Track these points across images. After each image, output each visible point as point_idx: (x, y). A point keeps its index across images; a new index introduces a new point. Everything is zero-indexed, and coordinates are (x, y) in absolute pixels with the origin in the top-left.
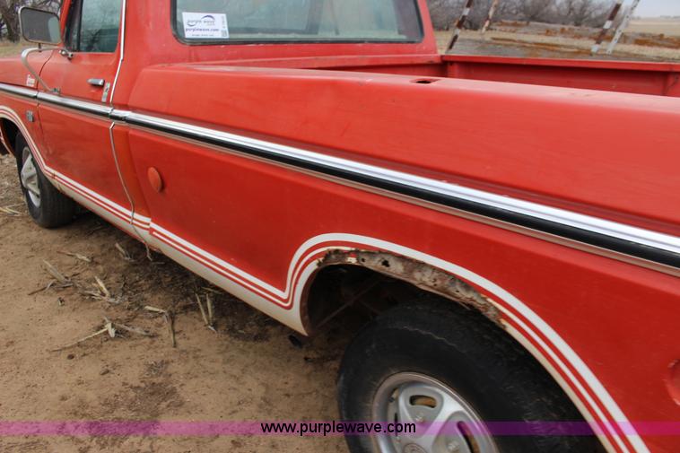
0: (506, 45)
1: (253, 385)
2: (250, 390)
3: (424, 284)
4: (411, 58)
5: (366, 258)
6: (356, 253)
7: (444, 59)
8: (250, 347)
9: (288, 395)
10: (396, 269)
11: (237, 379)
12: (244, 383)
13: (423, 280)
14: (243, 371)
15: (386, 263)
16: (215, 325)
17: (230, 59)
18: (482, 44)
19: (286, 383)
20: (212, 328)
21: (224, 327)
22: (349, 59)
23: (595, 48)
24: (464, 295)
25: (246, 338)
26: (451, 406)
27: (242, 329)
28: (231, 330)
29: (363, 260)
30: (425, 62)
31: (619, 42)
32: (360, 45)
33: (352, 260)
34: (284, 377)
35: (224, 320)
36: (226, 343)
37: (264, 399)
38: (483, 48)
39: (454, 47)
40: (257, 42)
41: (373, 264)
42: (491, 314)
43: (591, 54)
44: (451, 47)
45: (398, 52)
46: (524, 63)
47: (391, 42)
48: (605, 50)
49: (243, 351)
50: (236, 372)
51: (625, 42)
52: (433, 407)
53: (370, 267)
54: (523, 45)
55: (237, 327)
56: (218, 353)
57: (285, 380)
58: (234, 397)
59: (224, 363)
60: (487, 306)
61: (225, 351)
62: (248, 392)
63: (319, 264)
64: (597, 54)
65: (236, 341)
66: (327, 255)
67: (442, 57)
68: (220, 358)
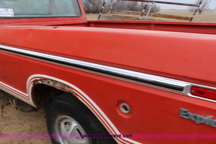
0: (115, 17)
1: (27, 126)
2: (26, 127)
3: (58, 87)
4: (78, 22)
5: (43, 81)
6: (41, 80)
7: (89, 22)
8: (27, 114)
9: (38, 128)
10: (51, 84)
11: (22, 124)
12: (24, 126)
13: (58, 86)
14: (24, 122)
15: (49, 82)
16: (17, 108)
17: (15, 23)
18: (109, 17)
19: (38, 124)
20: (15, 109)
21: (19, 109)
22: (57, 23)
23: (141, 18)
24: (68, 89)
25: (26, 112)
26: (74, 124)
27: (25, 109)
28: (22, 110)
29: (43, 82)
30: (82, 23)
31: (148, 16)
32: (60, 18)
33: (40, 82)
34: (37, 122)
35: (20, 107)
36: (20, 114)
37: (30, 130)
38: (108, 18)
39: (100, 18)
40: (24, 18)
41: (45, 83)
42: (74, 94)
43: (140, 19)
44: (99, 18)
45: (73, 20)
46: (111, 22)
47: (71, 17)
48: (145, 18)
49: (25, 116)
50: (22, 122)
51: (150, 16)
52: (70, 125)
53: (45, 84)
54: (120, 17)
55: (24, 108)
56: (17, 117)
57: (37, 123)
58: (20, 130)
59: (18, 120)
60: (74, 92)
61: (19, 116)
62: (25, 128)
63: (33, 84)
64: (141, 19)
65: (23, 113)
66: (34, 81)
67: (88, 21)
68: (17, 118)
